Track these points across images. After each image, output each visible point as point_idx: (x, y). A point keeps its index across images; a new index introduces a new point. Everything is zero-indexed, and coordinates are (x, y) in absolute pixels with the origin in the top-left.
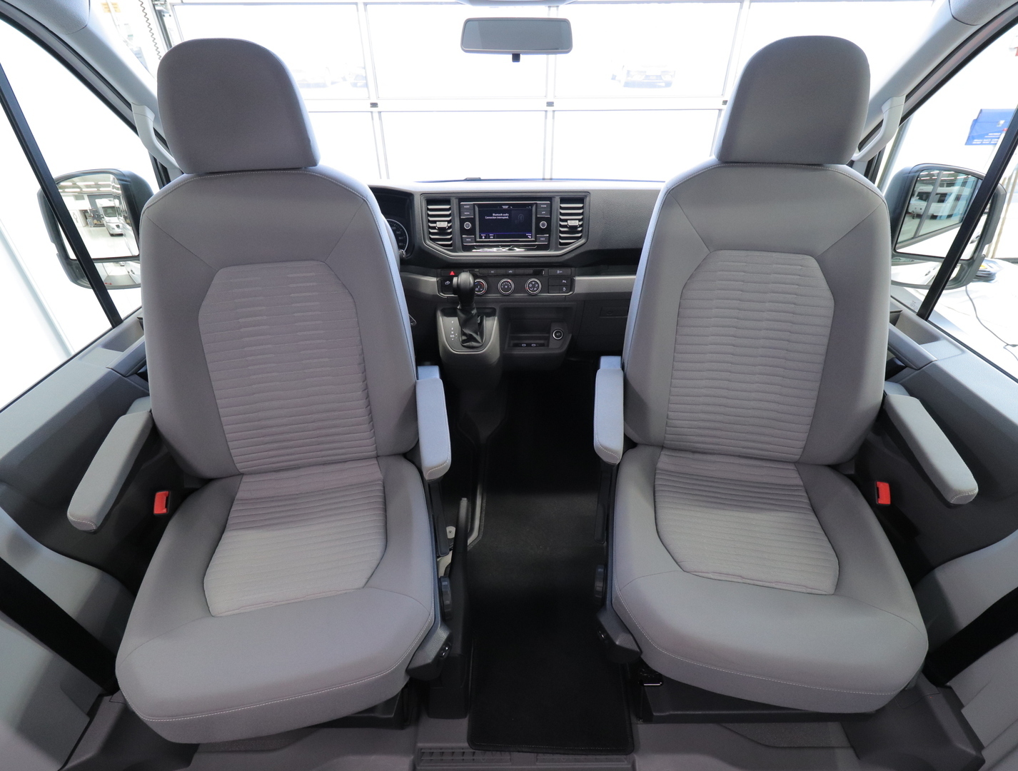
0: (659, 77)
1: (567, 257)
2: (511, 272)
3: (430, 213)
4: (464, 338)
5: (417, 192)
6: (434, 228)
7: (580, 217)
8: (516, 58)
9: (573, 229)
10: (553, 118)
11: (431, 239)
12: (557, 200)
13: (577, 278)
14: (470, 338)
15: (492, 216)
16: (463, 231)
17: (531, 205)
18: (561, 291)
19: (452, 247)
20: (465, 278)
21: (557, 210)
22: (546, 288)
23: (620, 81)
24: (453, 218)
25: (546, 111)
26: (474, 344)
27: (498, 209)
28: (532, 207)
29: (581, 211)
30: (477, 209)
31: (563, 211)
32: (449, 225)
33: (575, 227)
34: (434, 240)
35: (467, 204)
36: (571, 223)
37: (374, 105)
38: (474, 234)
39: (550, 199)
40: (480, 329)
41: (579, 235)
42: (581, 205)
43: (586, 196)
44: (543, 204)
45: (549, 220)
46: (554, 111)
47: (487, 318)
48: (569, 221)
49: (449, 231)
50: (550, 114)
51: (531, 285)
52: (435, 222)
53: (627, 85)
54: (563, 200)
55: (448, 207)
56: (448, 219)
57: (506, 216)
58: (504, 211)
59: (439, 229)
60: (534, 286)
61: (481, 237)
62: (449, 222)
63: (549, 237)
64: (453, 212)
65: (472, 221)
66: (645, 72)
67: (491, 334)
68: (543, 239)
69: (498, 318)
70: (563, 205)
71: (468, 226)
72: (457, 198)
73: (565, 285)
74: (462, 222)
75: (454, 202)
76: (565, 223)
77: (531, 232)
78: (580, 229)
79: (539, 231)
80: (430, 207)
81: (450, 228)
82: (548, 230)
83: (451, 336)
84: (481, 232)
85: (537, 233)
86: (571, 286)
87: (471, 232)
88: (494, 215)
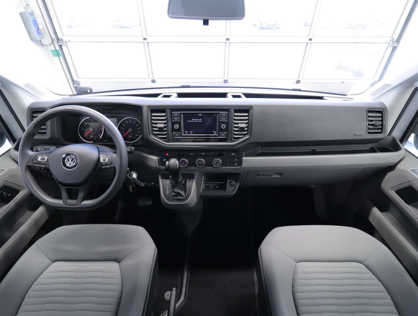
0: (274, 25)
1: (238, 146)
2: (203, 154)
3: (153, 118)
4: (174, 194)
5: (145, 105)
6: (156, 127)
7: (247, 122)
8: (206, 22)
9: (242, 129)
10: (229, 46)
11: (154, 134)
12: (233, 111)
13: (244, 158)
14: (178, 194)
15: (192, 120)
16: (173, 130)
17: (216, 114)
18: (234, 165)
19: (167, 139)
20: (174, 162)
21: (232, 117)
22: (224, 164)
23: (257, 27)
24: (168, 121)
25: (226, 43)
26: (180, 197)
27: (196, 116)
28: (216, 115)
29: (247, 118)
30: (182, 116)
31: (236, 118)
32: (165, 125)
33: (244, 128)
34: (156, 135)
35: (176, 113)
36: (241, 125)
37: (145, 39)
38: (181, 131)
39: (227, 110)
40: (184, 187)
41: (246, 132)
42: (247, 114)
43: (250, 109)
44: (224, 113)
45: (227, 124)
46: (229, 43)
47: (189, 180)
48: (239, 124)
49: (165, 129)
50: (227, 44)
51: (215, 163)
52: (156, 124)
53: (260, 28)
54: (237, 111)
55: (164, 114)
56: (165, 122)
57: (200, 120)
58: (199, 117)
59: (159, 128)
60: (217, 163)
61: (185, 133)
62: (165, 124)
63: (227, 134)
64: (167, 117)
65: (179, 123)
66: (268, 23)
67: (191, 191)
68: (223, 135)
69: (196, 180)
70: (236, 114)
71: (177, 126)
72: (169, 109)
73: (236, 162)
74: (173, 124)
75: (168, 111)
76: (237, 125)
77: (215, 130)
78: (246, 129)
79: (221, 130)
80: (153, 114)
81: (165, 127)
82: (226, 130)
83: (167, 192)
84: (185, 130)
85: (219, 131)
86: (240, 162)
87: (179, 130)
88: (193, 119)
